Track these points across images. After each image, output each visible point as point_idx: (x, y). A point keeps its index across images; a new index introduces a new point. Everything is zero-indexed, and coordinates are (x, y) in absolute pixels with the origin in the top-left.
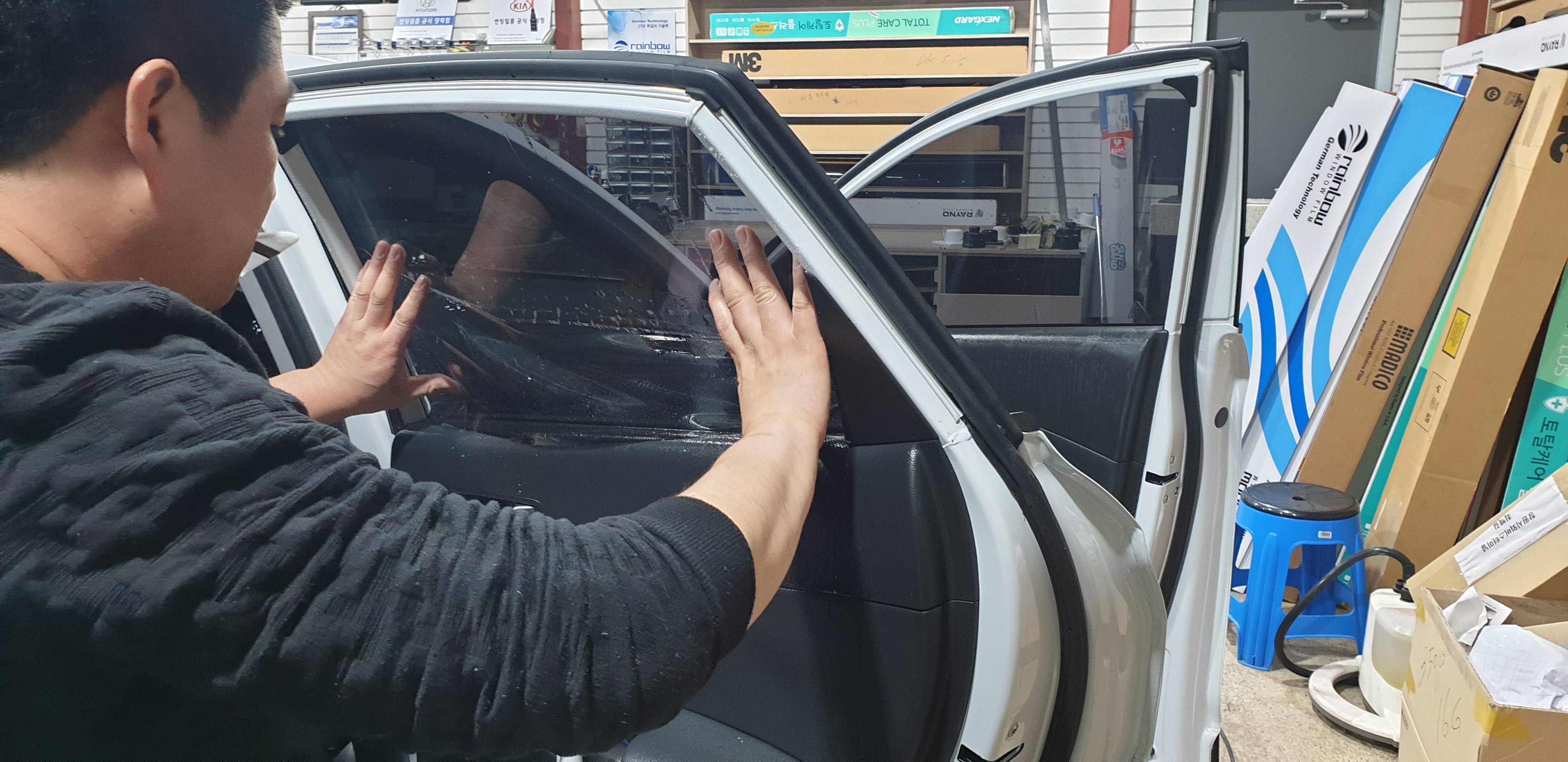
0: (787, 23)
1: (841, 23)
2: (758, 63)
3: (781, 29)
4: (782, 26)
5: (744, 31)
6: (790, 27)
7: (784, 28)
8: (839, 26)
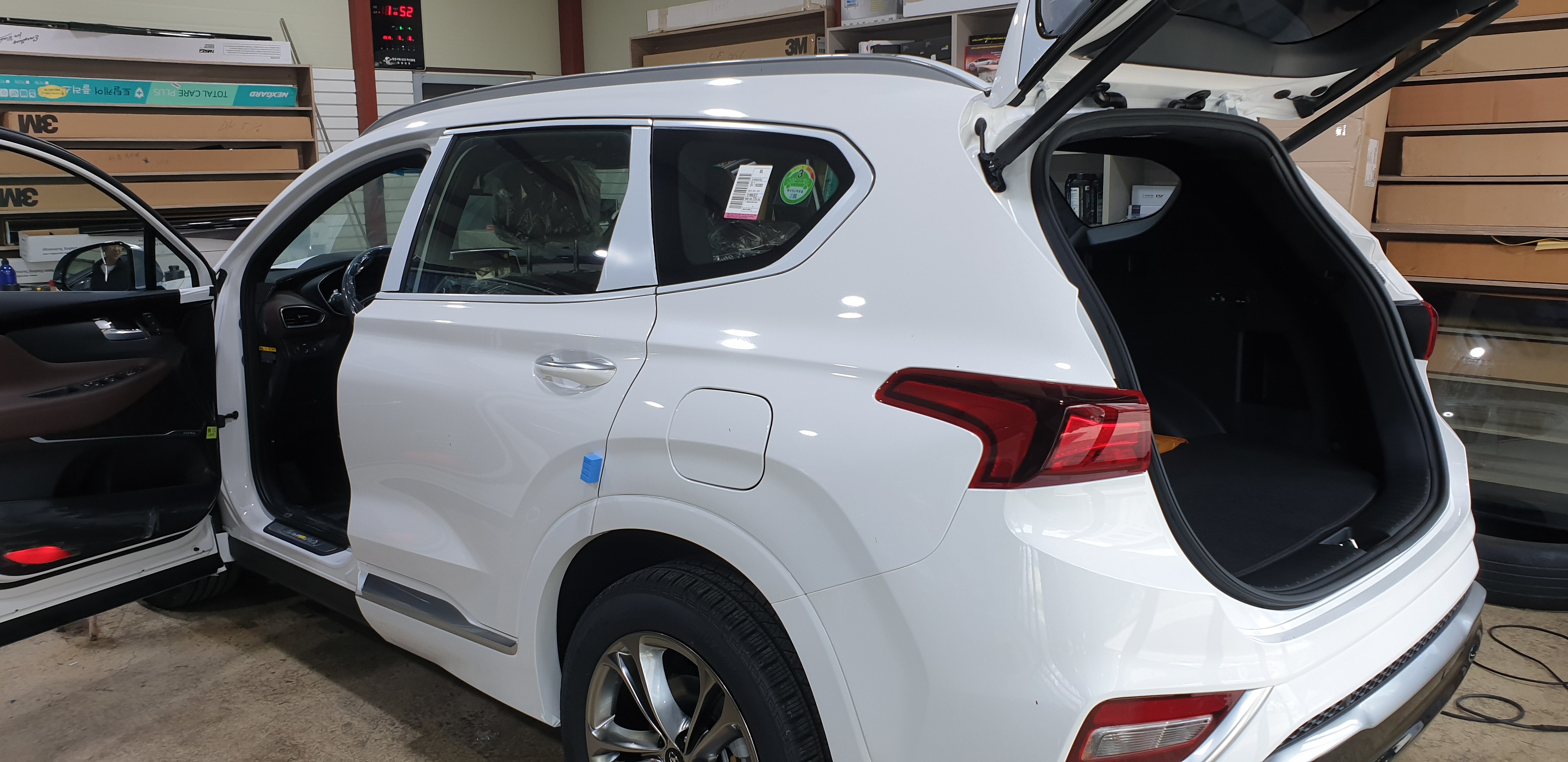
0: (82, 87)
1: (141, 91)
2: (55, 125)
3: (74, 93)
4: (77, 90)
5: (30, 93)
6: (85, 91)
7: (77, 92)
8: (139, 93)
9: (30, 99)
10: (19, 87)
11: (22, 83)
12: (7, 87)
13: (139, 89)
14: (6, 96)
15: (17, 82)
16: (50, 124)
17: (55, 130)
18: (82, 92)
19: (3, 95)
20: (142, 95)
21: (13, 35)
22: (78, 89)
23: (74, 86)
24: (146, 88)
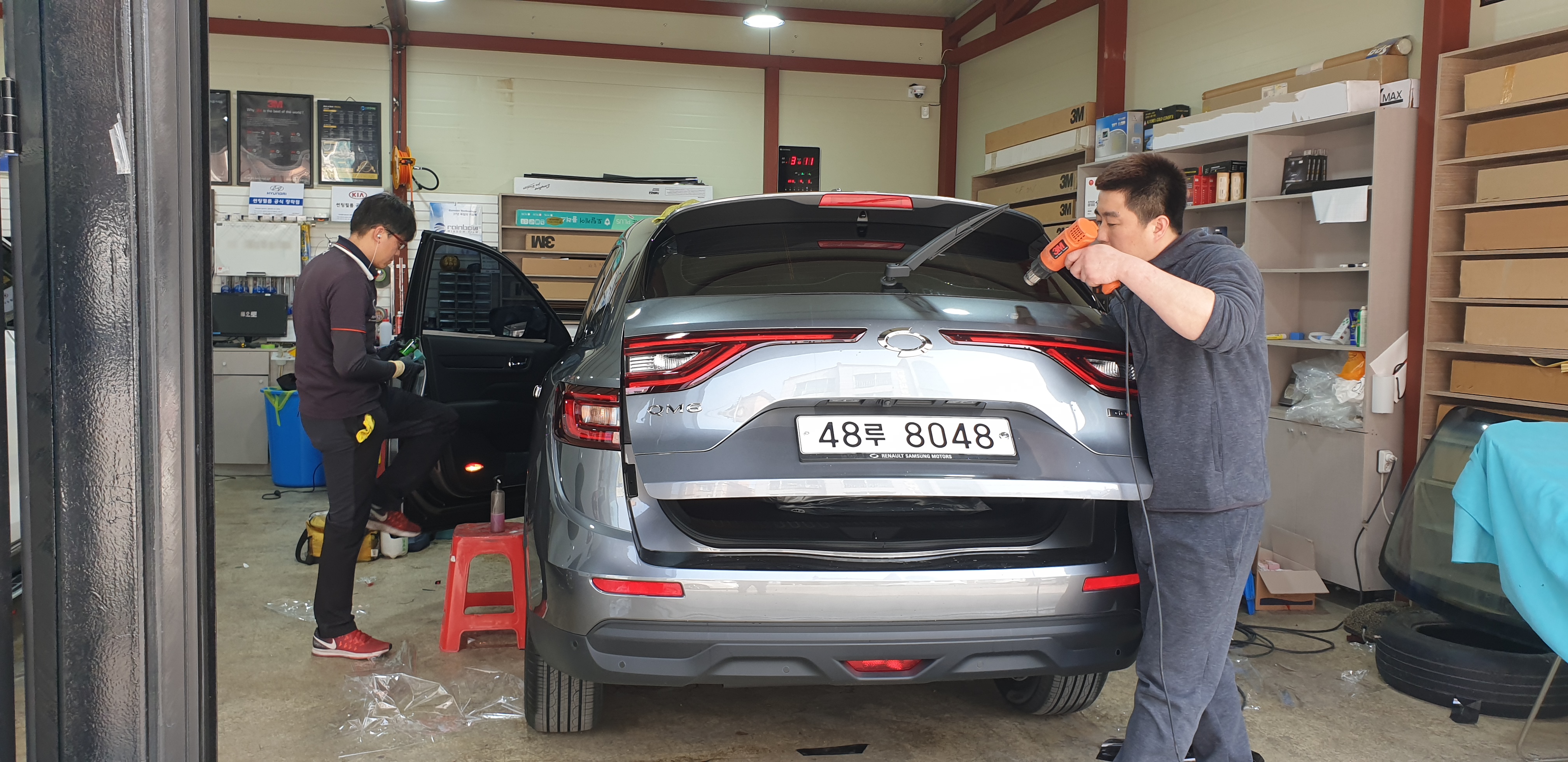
0: (573, 218)
1: (609, 221)
2: (553, 243)
4: (569, 220)
5: (541, 222)
6: (575, 221)
7: (569, 222)
8: (607, 222)
9: (540, 225)
10: (535, 218)
11: (537, 215)
12: (529, 218)
13: (607, 220)
14: (527, 223)
15: (534, 214)
16: (550, 242)
17: (553, 246)
18: (572, 221)
19: (525, 223)
20: (609, 223)
21: (535, 184)
23: (567, 217)
24: (612, 219)
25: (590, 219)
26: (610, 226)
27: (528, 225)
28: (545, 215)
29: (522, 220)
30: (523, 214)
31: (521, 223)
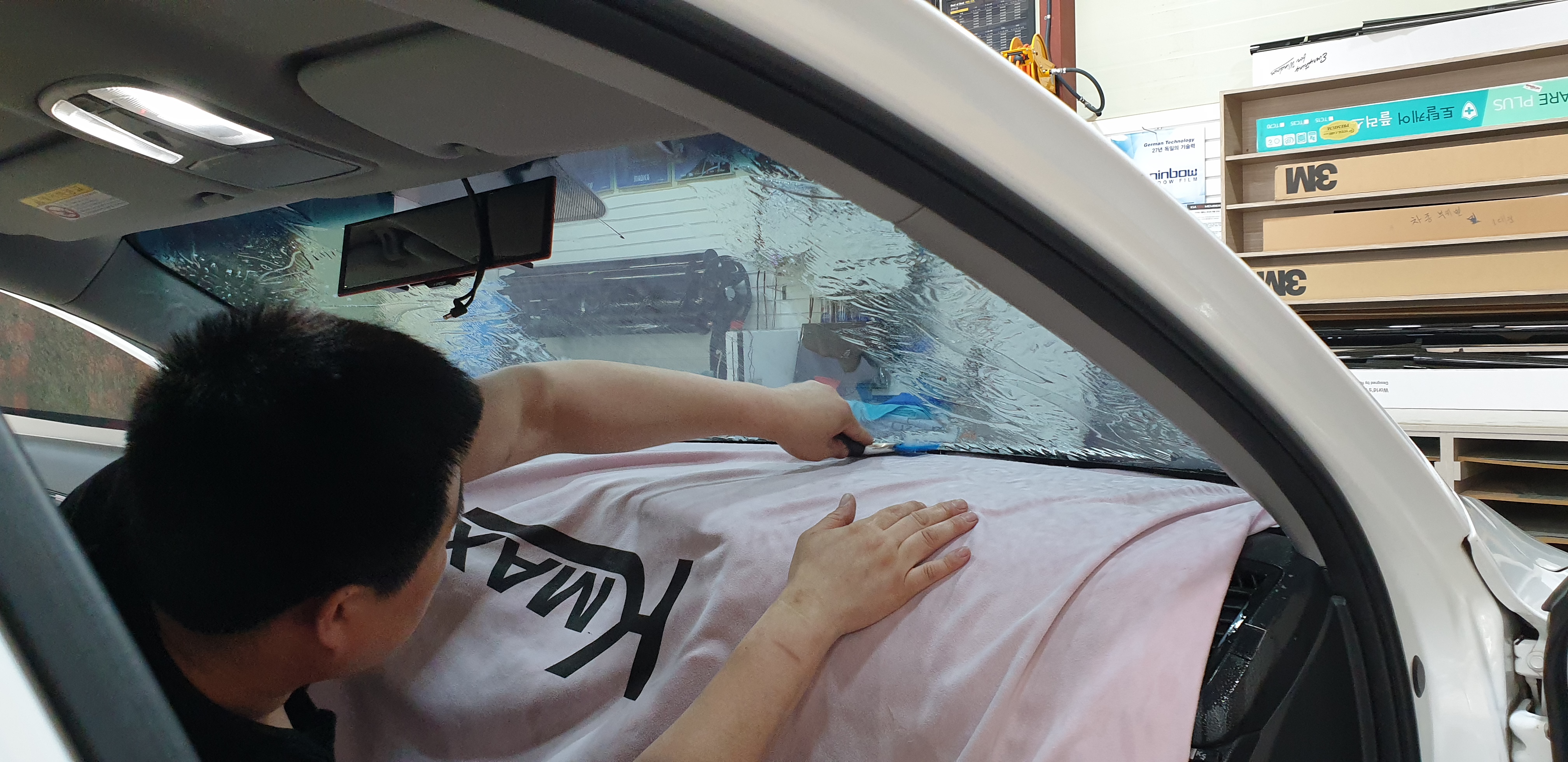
0: (1379, 117)
1: (1472, 107)
2: (1332, 178)
3: (1368, 127)
4: (1372, 123)
5: (1309, 137)
6: (1384, 122)
7: (1373, 126)
8: (1469, 111)
9: (1308, 145)
10: (1295, 130)
11: (1300, 123)
12: (1282, 131)
13: (1469, 105)
14: (1280, 144)
15: (1293, 124)
16: (1326, 177)
17: (1333, 184)
18: (1379, 123)
19: (1274, 145)
21: (1295, 60)
22: (1374, 121)
23: (1367, 117)
24: (1480, 102)
25: (1422, 110)
26: (1478, 120)
27: (1283, 147)
28: (1317, 120)
29: (1268, 139)
30: (1269, 127)
31: (1268, 146)
